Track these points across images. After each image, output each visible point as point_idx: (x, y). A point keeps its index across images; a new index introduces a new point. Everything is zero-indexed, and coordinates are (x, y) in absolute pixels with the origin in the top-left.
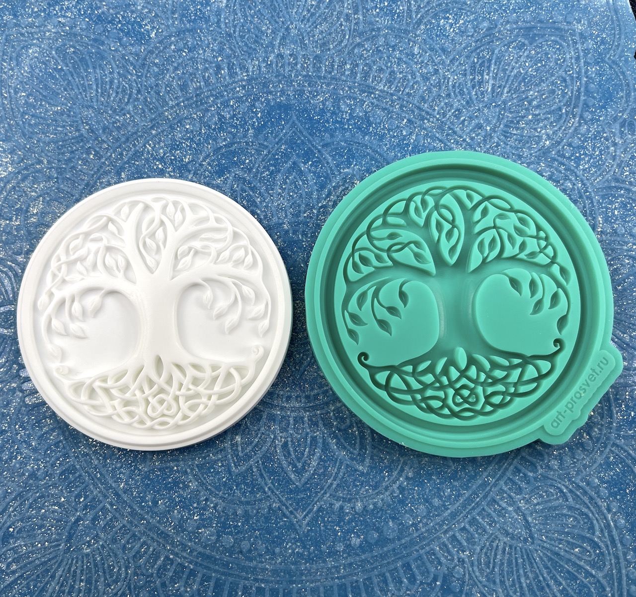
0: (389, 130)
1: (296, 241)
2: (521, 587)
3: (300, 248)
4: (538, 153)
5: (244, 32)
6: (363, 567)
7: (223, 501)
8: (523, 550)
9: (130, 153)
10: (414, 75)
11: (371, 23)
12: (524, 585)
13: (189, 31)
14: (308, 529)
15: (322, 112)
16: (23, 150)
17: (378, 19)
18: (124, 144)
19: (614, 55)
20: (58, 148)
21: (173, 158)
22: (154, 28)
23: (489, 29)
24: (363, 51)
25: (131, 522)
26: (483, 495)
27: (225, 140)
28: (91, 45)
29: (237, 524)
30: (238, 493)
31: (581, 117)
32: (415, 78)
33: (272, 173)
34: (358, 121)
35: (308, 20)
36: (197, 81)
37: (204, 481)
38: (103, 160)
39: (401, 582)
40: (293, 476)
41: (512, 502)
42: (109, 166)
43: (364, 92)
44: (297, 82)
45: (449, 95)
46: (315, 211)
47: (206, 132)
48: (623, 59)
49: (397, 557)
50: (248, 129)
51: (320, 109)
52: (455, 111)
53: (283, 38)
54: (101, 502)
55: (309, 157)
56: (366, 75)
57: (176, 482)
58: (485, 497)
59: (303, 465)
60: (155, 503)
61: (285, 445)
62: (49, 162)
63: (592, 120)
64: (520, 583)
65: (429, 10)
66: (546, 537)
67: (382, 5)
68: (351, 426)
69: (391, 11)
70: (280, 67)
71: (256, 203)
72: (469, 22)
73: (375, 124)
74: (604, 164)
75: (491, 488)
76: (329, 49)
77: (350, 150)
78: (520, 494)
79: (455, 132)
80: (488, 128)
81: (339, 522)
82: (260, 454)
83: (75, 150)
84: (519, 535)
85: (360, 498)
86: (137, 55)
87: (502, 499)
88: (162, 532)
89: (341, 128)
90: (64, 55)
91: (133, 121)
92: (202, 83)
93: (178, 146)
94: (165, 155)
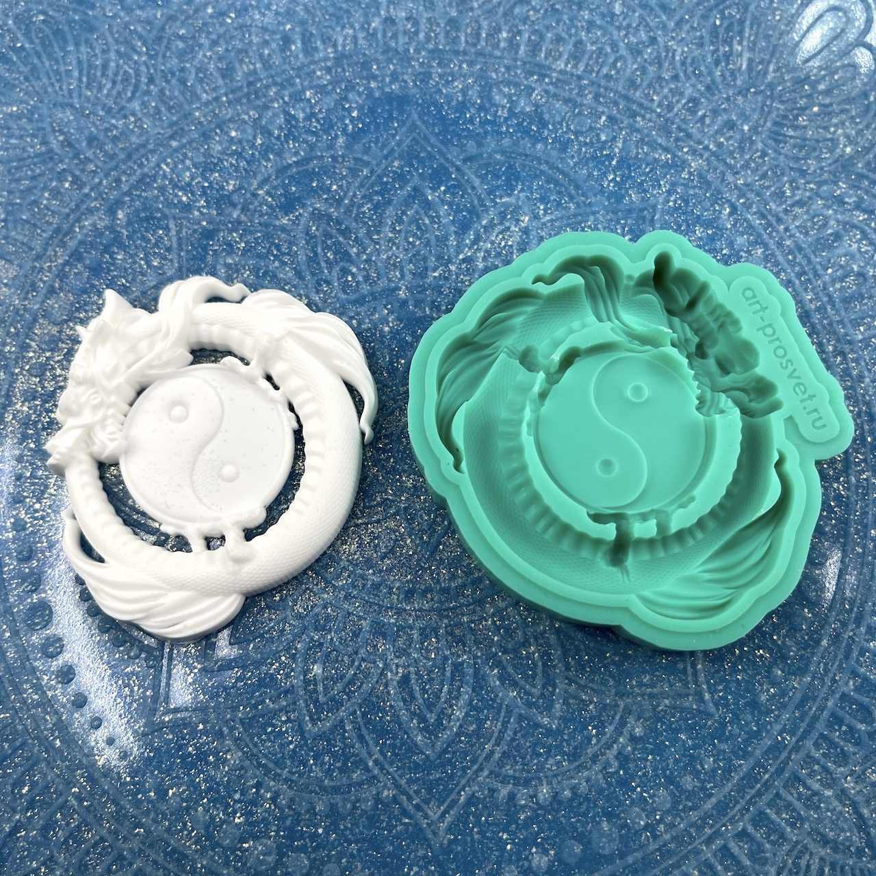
0: (576, 133)
1: (420, 317)
4: (833, 167)
7: (290, 787)
9: (134, 178)
10: (616, 46)
14: (450, 840)
15: (462, 107)
18: (124, 164)
20: (9, 171)
21: (206, 184)
24: (528, 11)
25: (116, 833)
26: (775, 767)
27: (296, 154)
28: (74, 10)
29: (316, 831)
30: (317, 772)
32: (617, 51)
33: (376, 207)
34: (524, 120)
36: (250, 62)
37: (255, 751)
38: (86, 190)
40: (419, 738)
41: (830, 781)
42: (96, 199)
43: (532, 74)
44: (418, 59)
45: (675, 78)
46: (453, 268)
47: (263, 143)
50: (337, 136)
51: (459, 103)
52: (688, 102)
54: (61, 795)
55: (441, 178)
56: (534, 48)
57: (202, 753)
58: (779, 771)
59: (439, 716)
60: (162, 793)
61: (405, 680)
68: (526, 644)
70: (391, 38)
71: (350, 256)
73: (553, 125)
75: (790, 754)
76: (472, 9)
77: (510, 167)
78: (844, 766)
79: (689, 136)
80: (746, 128)
81: (509, 824)
82: (357, 698)
83: (40, 175)
84: (847, 844)
85: (546, 777)
86: (149, 22)
87: (810, 775)
88: (174, 851)
89: (494, 131)
90: (27, 25)
91: (141, 127)
92: (258, 65)
93: (216, 165)
94: (193, 180)
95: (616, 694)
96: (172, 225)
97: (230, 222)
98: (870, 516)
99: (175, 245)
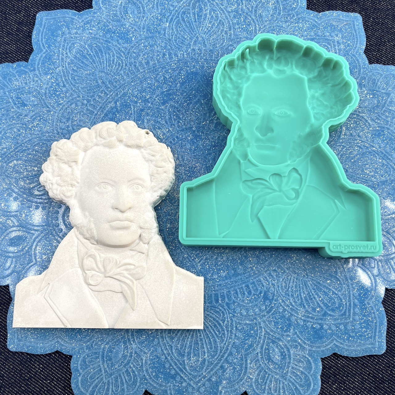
2: (301, 298)
3: (201, 139)
5: (176, 38)
6: (226, 286)
8: (303, 281)
9: (121, 93)
11: (237, 35)
12: (303, 297)
13: (150, 37)
14: (201, 268)
16: (71, 91)
17: (240, 33)
18: (119, 89)
19: (354, 52)
20: (87, 90)
21: (141, 96)
22: (134, 35)
26: (284, 255)
27: (166, 88)
28: (104, 43)
33: (188, 104)
35: (207, 34)
36: (154, 60)
38: (108, 96)
39: (244, 294)
42: (111, 99)
44: (201, 62)
46: (208, 122)
47: (157, 85)
48: (358, 53)
49: (242, 282)
50: (177, 84)
53: (195, 41)
55: (206, 96)
62: (82, 96)
64: (301, 296)
65: (265, 30)
66: (314, 275)
67: (242, 27)
69: (247, 30)
70: (193, 55)
71: (180, 118)
75: (288, 252)
76: (217, 47)
81: (216, 265)
83: (97, 91)
86: (126, 48)
90: (91, 47)
91: (123, 78)
92: (156, 62)
93: (144, 90)
94: (138, 94)
96: (132, 107)
97: (148, 107)
99: (133, 113)
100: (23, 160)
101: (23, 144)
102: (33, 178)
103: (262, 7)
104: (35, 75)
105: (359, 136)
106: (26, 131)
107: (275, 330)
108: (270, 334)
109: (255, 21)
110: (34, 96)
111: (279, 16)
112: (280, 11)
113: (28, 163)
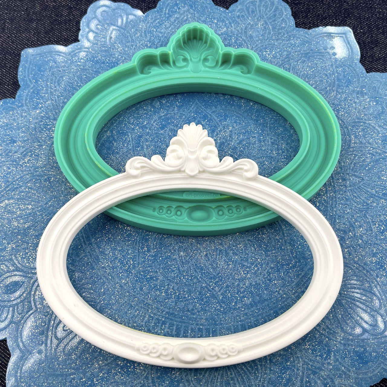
7: (177, 285)
19: (350, 63)
23: (287, 55)
28: (94, 74)
30: (184, 281)
31: (337, 91)
37: (166, 276)
40: (212, 270)
42: (106, 128)
48: (354, 64)
50: (175, 107)
54: (113, 291)
55: (205, 118)
57: (151, 277)
59: (217, 265)
60: (141, 289)
63: (342, 92)
65: (257, 49)
66: (347, 293)
72: (277, 52)
73: (237, 100)
74: (351, 112)
77: (225, 114)
82: (194, 260)
88: (146, 303)
89: (220, 103)
90: (81, 79)
94: (134, 121)
95: (266, 256)
96: (129, 134)
97: (146, 133)
98: (334, 205)
99: (131, 140)
100: (15, 199)
101: (14, 181)
102: (27, 217)
103: (251, 29)
104: (23, 110)
105: (369, 143)
106: (17, 168)
107: (313, 358)
108: (309, 364)
109: (246, 41)
110: (24, 132)
111: (270, 35)
112: (270, 30)
113: (21, 202)
